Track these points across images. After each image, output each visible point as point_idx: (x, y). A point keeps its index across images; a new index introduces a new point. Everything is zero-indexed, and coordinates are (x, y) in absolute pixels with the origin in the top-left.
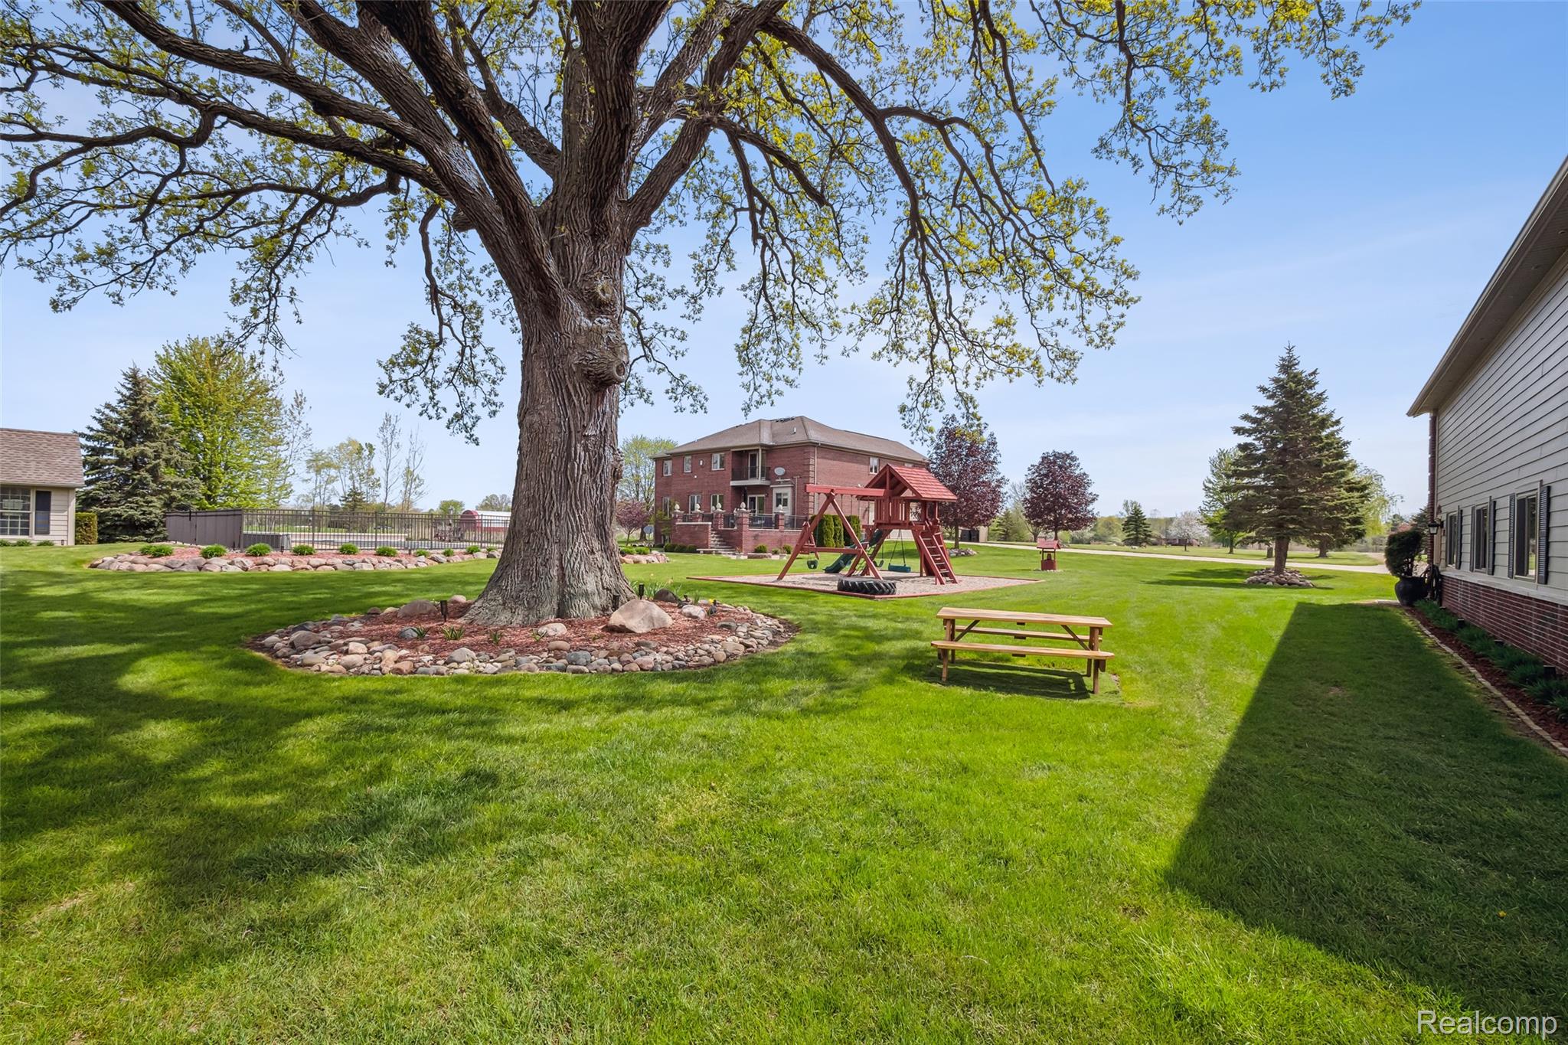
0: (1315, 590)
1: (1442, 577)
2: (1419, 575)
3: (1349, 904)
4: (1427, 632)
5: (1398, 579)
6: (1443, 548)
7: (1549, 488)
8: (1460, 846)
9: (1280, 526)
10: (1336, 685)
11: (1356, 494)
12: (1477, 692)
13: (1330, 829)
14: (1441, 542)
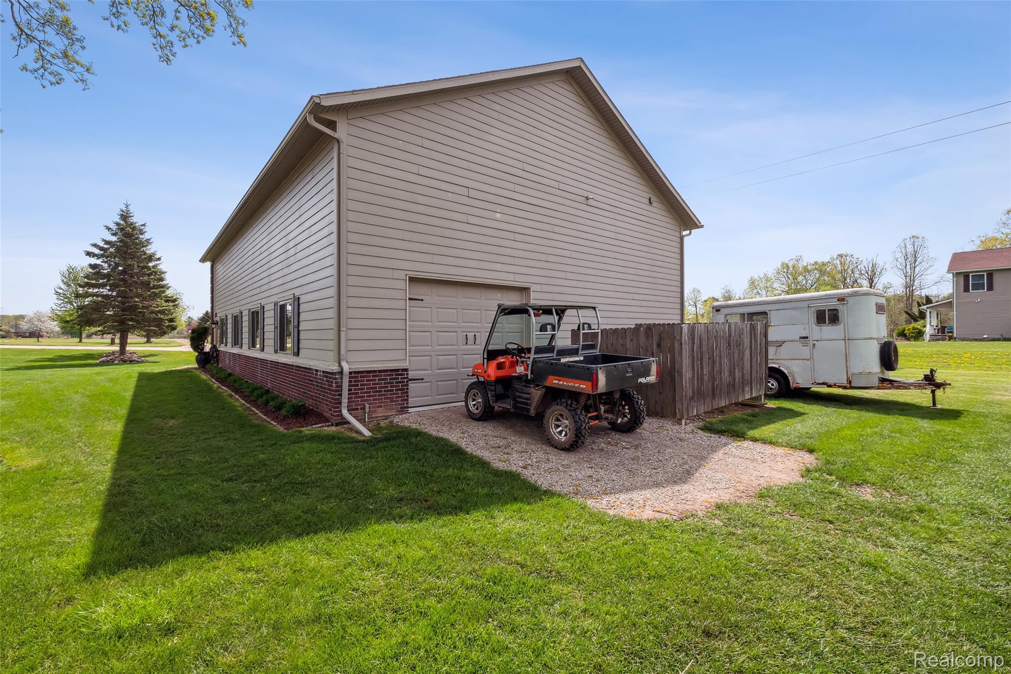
0: (148, 364)
1: (218, 351)
2: (207, 351)
3: (202, 527)
4: (214, 381)
5: (197, 354)
6: (218, 335)
7: (264, 307)
8: (245, 478)
9: (122, 322)
10: (172, 418)
11: (171, 304)
12: (241, 407)
13: (186, 496)
14: (217, 332)
